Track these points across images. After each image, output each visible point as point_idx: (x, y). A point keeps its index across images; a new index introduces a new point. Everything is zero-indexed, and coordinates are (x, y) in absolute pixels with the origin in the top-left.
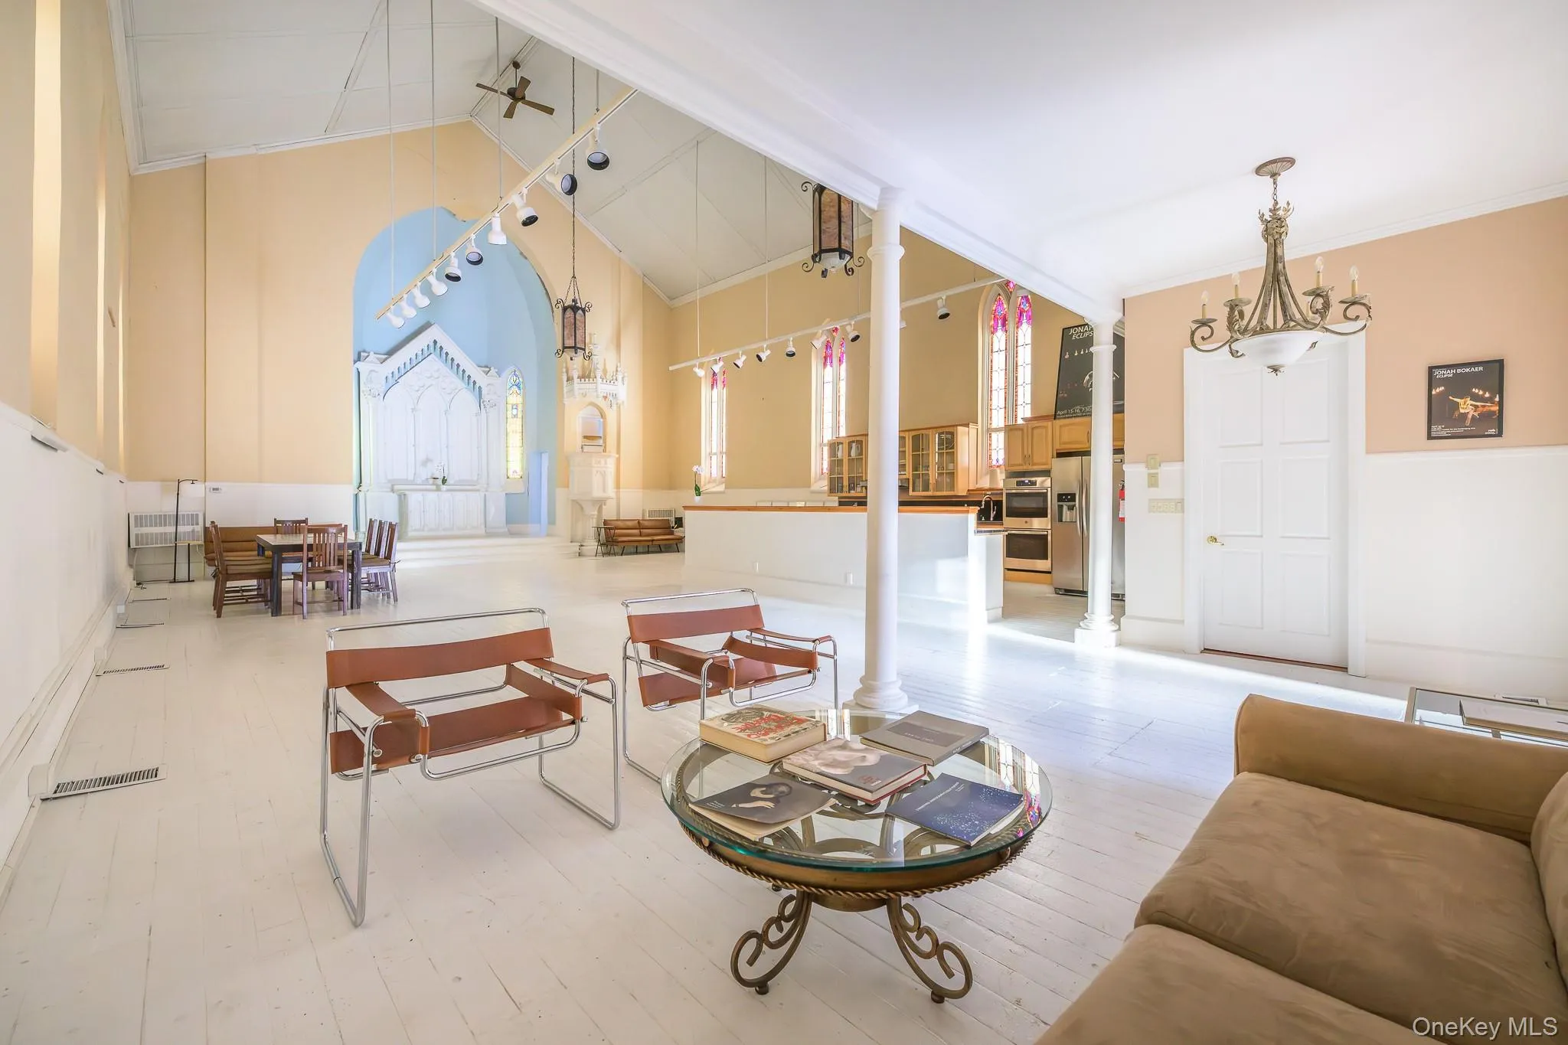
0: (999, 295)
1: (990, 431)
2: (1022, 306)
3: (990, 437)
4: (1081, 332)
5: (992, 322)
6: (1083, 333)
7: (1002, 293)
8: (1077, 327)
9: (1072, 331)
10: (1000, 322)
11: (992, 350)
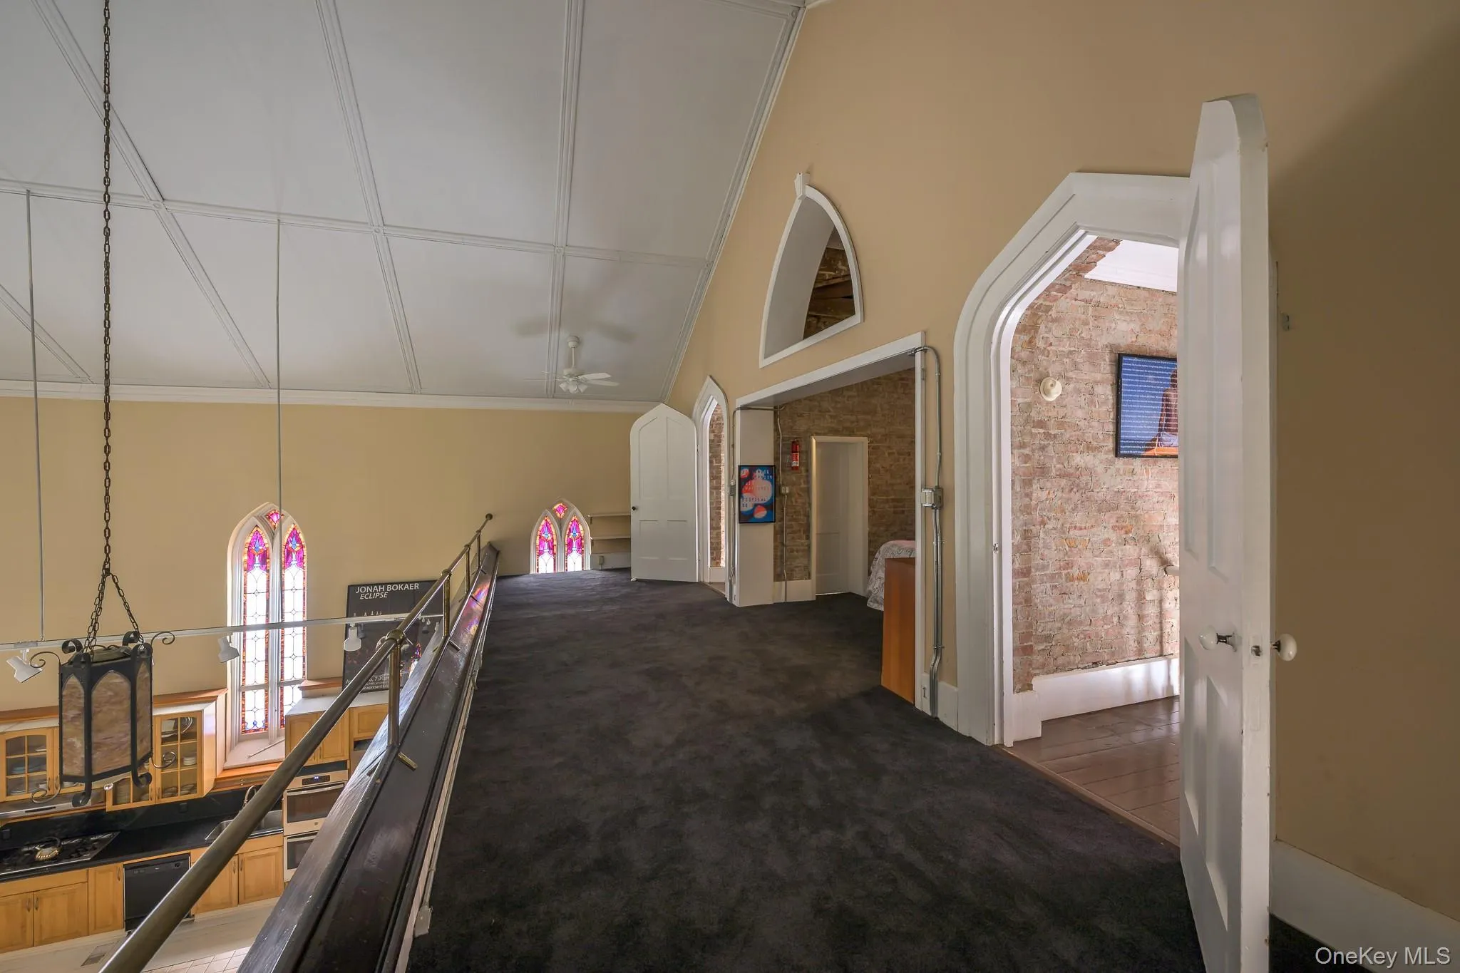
0: (257, 526)
1: (242, 690)
2: (290, 545)
3: (243, 696)
4: (369, 592)
5: (246, 557)
6: (373, 593)
7: (260, 525)
8: (366, 585)
9: (359, 590)
10: (257, 558)
11: (245, 591)
